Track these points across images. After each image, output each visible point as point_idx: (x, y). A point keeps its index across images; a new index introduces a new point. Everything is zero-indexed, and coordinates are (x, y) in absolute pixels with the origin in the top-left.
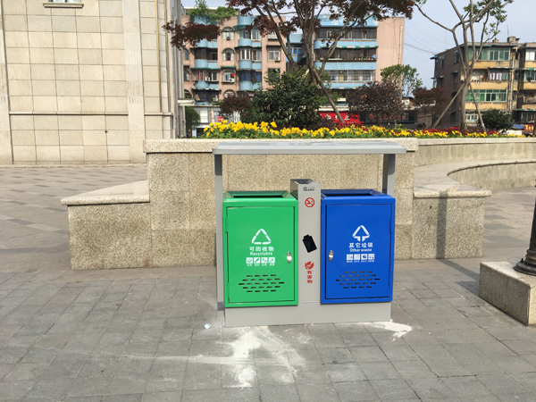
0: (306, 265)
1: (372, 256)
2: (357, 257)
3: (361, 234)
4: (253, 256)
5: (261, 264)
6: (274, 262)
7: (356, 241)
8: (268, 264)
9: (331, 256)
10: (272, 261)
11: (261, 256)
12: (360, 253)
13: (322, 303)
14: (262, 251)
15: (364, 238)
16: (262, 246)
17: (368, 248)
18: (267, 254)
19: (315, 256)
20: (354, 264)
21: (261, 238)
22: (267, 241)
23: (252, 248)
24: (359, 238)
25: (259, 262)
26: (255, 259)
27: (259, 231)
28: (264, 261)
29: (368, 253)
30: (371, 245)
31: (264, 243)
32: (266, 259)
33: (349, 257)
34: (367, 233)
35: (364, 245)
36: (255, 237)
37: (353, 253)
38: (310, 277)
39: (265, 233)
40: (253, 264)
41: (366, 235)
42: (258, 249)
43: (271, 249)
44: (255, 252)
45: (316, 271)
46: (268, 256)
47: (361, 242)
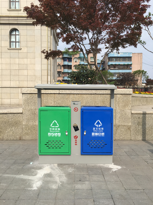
0: (74, 137)
1: (103, 134)
2: (96, 134)
3: (98, 124)
4: (51, 132)
5: (54, 136)
6: (60, 135)
7: (96, 127)
8: (57, 136)
9: (85, 133)
10: (59, 134)
11: (54, 132)
12: (98, 132)
13: (82, 154)
14: (55, 130)
15: (99, 126)
16: (55, 128)
17: (101, 130)
18: (57, 131)
19: (78, 133)
20: (95, 137)
21: (55, 124)
22: (57, 126)
23: (51, 129)
24: (97, 126)
25: (53, 135)
26: (52, 133)
27: (54, 121)
28: (56, 134)
29: (101, 132)
30: (102, 129)
31: (56, 127)
32: (57, 133)
33: (93, 134)
34: (101, 123)
35: (100, 129)
36: (52, 124)
37: (95, 132)
38: (76, 142)
39: (56, 122)
40: (51, 136)
41: (101, 124)
42: (53, 129)
43: (59, 129)
44: (52, 130)
45: (79, 140)
46: (58, 132)
47: (98, 127)
